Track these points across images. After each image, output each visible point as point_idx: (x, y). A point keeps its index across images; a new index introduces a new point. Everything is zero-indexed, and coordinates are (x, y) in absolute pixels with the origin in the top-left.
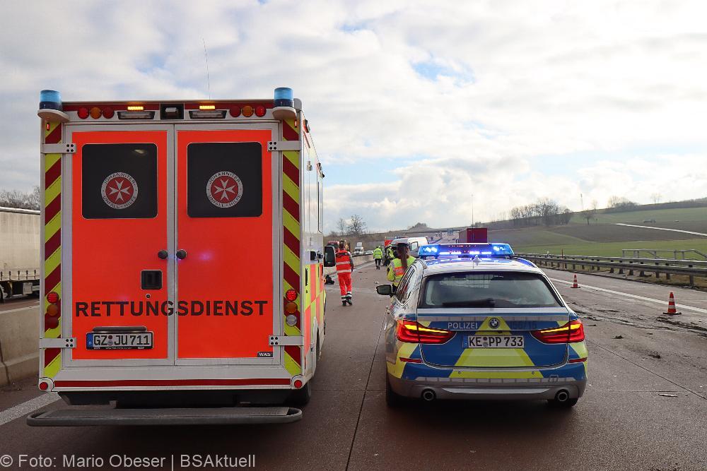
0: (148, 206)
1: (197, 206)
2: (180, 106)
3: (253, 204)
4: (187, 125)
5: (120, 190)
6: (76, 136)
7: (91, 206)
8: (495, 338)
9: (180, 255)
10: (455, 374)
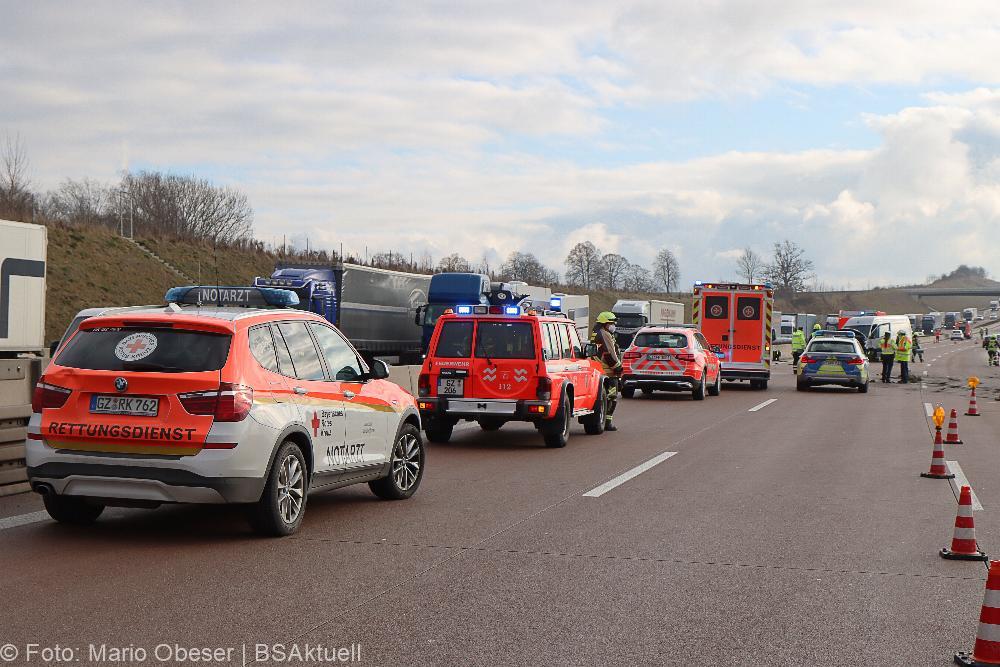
0: (725, 315)
1: (740, 316)
2: (736, 285)
3: (757, 316)
4: (738, 291)
5: (717, 311)
6: (704, 293)
7: (708, 315)
8: (832, 361)
9: (734, 331)
10: (818, 373)
